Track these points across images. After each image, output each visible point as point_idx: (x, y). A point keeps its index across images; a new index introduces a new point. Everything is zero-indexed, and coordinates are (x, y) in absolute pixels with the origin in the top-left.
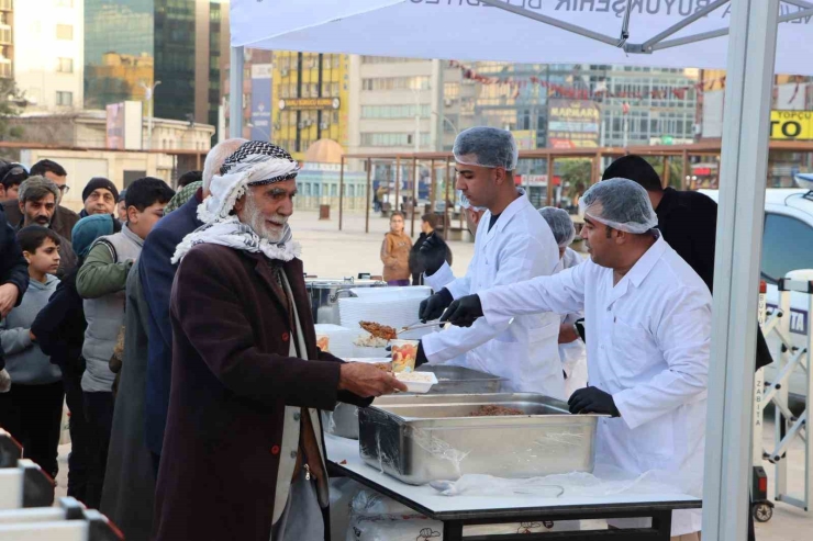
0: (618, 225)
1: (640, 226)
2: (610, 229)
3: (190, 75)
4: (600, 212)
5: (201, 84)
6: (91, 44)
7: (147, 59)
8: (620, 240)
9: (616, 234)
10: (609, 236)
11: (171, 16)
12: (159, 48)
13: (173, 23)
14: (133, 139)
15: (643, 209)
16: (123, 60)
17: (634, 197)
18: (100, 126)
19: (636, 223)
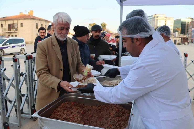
0: (135, 36)
1: (146, 33)
2: (132, 39)
3: (185, 30)
4: (126, 33)
5: (186, 30)
6: (174, 27)
7: (180, 28)
8: (138, 43)
9: (136, 40)
10: (133, 42)
11: (183, 23)
12: (182, 27)
13: (183, 24)
14: (177, 36)
15: (145, 26)
16: (178, 28)
17: (139, 21)
18: (173, 35)
19: (143, 33)
